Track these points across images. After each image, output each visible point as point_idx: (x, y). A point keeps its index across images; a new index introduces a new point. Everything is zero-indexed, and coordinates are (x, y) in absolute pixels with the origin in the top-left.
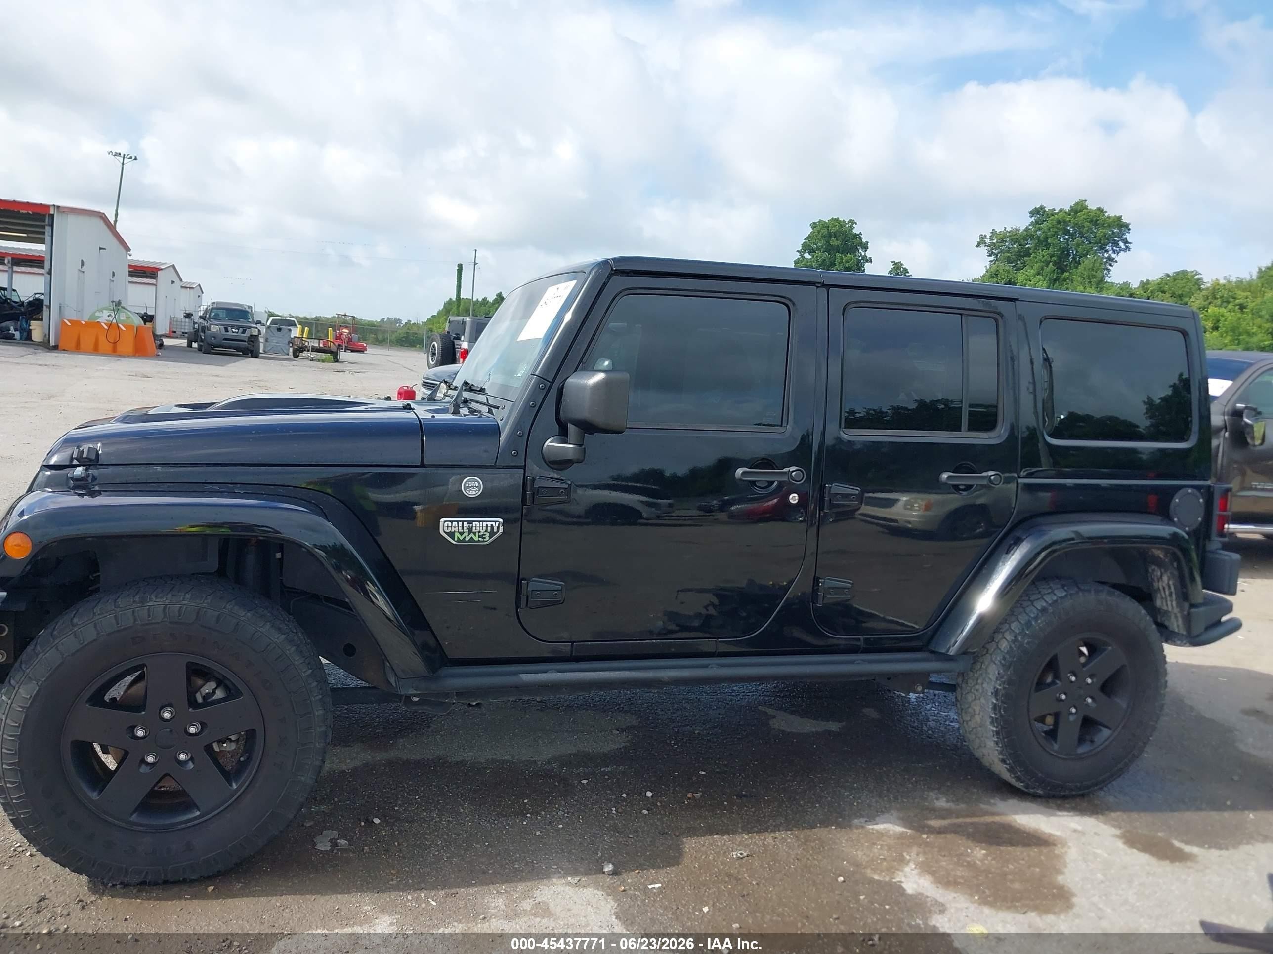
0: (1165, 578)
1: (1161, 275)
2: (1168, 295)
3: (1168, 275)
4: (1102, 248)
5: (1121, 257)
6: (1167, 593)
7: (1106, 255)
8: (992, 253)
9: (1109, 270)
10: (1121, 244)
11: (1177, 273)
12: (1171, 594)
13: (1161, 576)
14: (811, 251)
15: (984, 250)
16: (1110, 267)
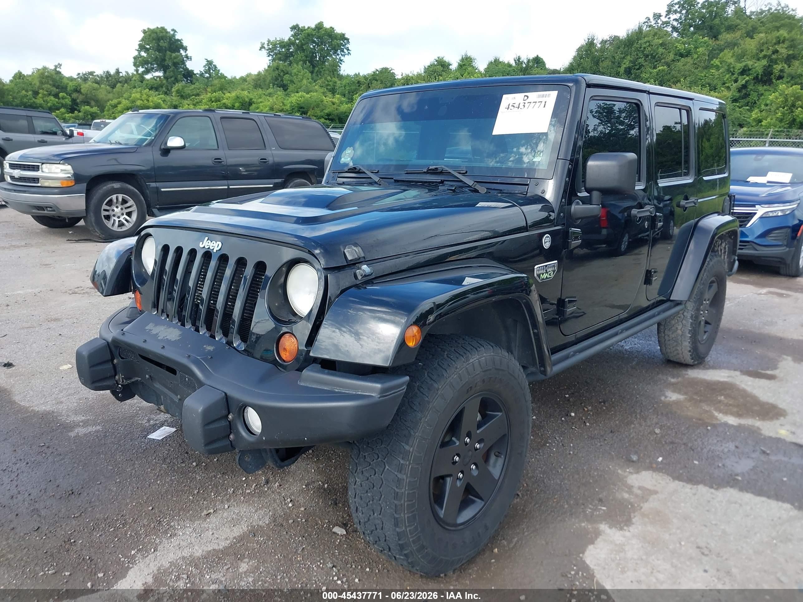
0: (723, 245)
1: (374, 70)
2: (379, 82)
3: (377, 70)
4: (335, 52)
5: (346, 59)
6: (723, 251)
7: (338, 57)
8: (270, 55)
9: (340, 67)
10: (345, 50)
11: (383, 69)
12: (725, 252)
13: (721, 244)
14: (147, 50)
15: (264, 52)
16: (340, 65)
